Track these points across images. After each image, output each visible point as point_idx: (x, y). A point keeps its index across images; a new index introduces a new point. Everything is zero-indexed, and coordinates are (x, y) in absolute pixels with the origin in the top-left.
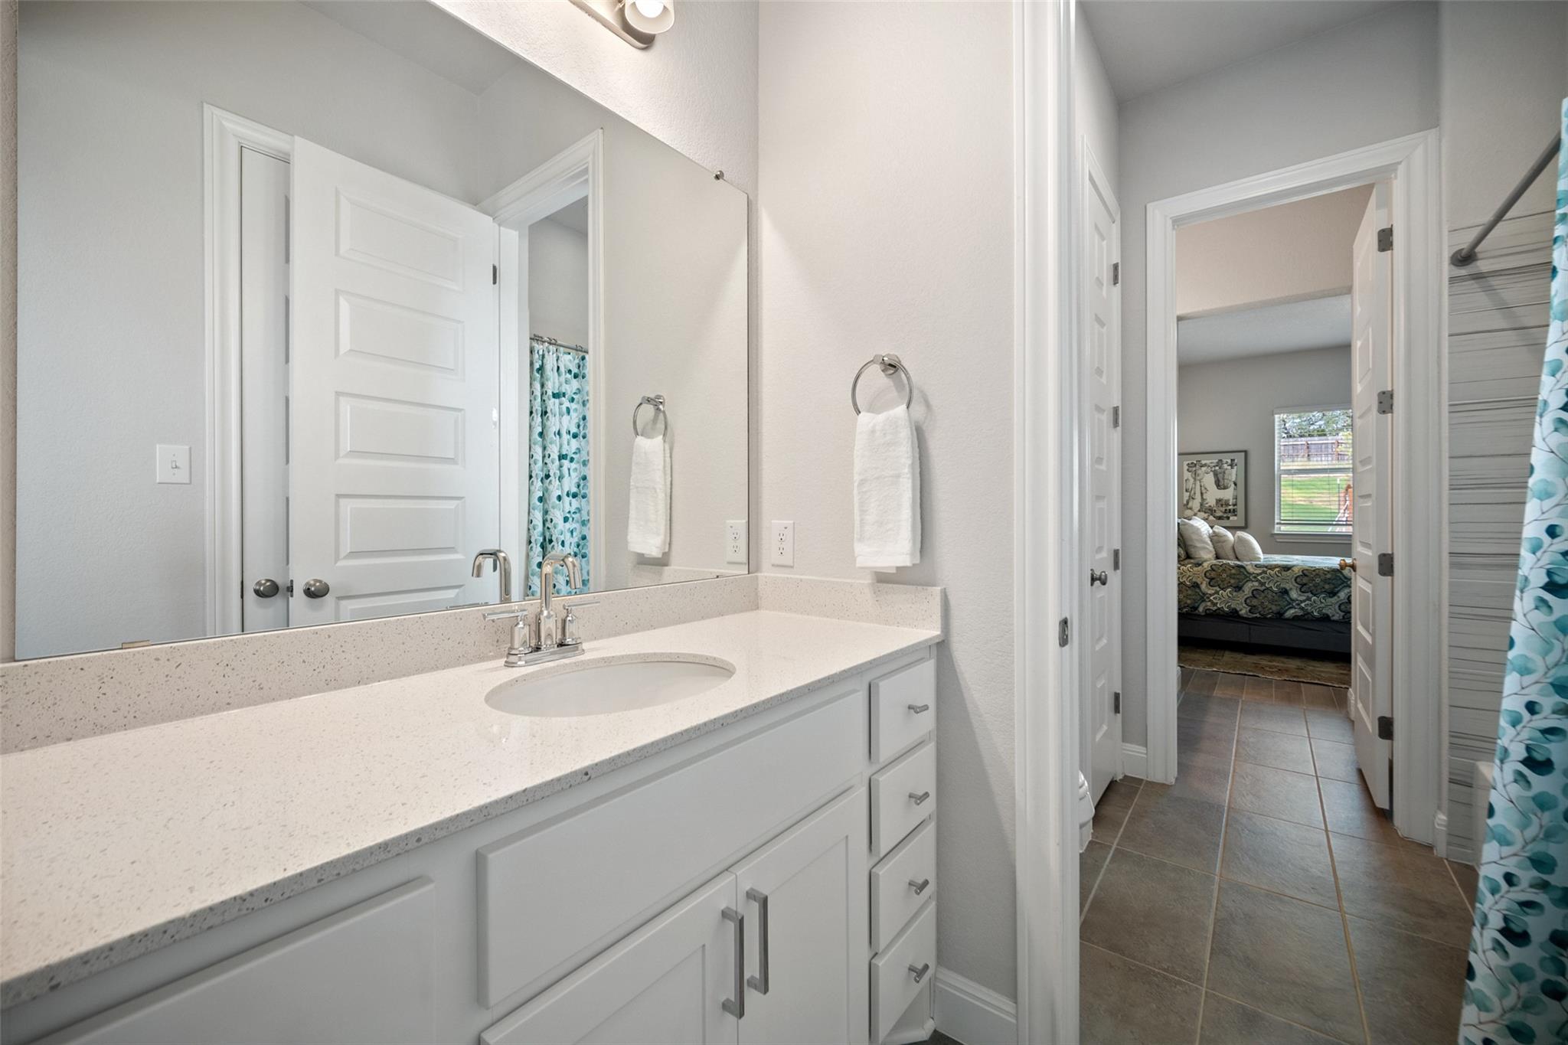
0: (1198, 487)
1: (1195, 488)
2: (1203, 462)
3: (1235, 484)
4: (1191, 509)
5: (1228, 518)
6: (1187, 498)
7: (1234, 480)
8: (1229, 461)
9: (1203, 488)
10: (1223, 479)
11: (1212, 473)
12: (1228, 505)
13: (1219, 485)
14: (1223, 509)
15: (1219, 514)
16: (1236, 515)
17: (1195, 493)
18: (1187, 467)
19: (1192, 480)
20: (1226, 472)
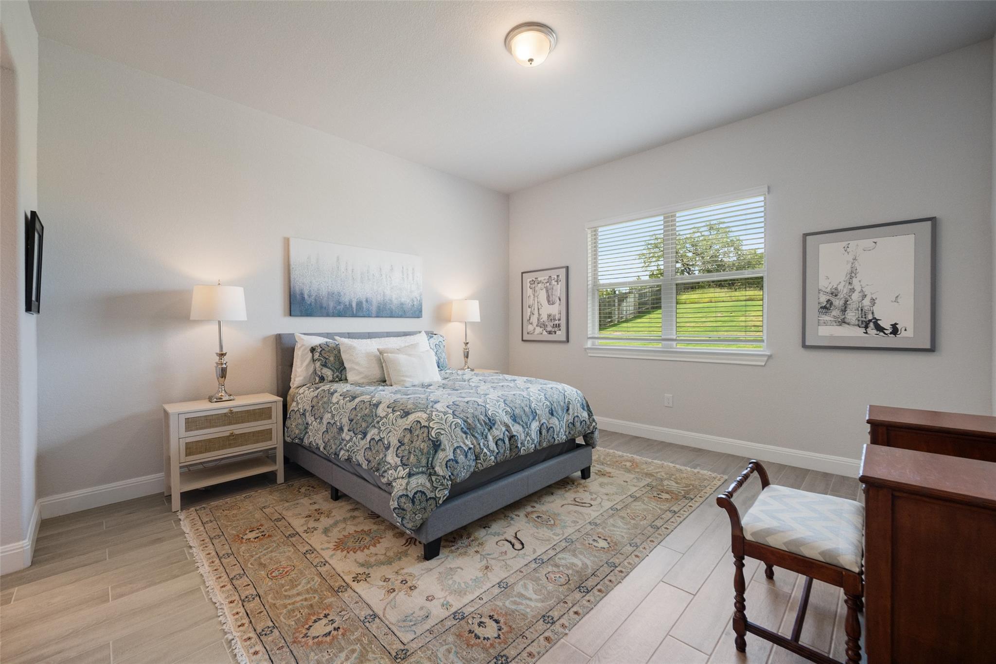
0: (536, 302)
1: (534, 304)
2: (539, 279)
3: (560, 300)
4: (531, 324)
5: (555, 332)
6: (530, 314)
7: (559, 295)
8: (556, 277)
9: (539, 304)
10: (552, 295)
11: (544, 289)
12: (555, 320)
13: (550, 302)
14: (552, 324)
15: (549, 329)
16: (560, 330)
17: (534, 309)
18: (529, 285)
19: (532, 296)
20: (554, 288)
